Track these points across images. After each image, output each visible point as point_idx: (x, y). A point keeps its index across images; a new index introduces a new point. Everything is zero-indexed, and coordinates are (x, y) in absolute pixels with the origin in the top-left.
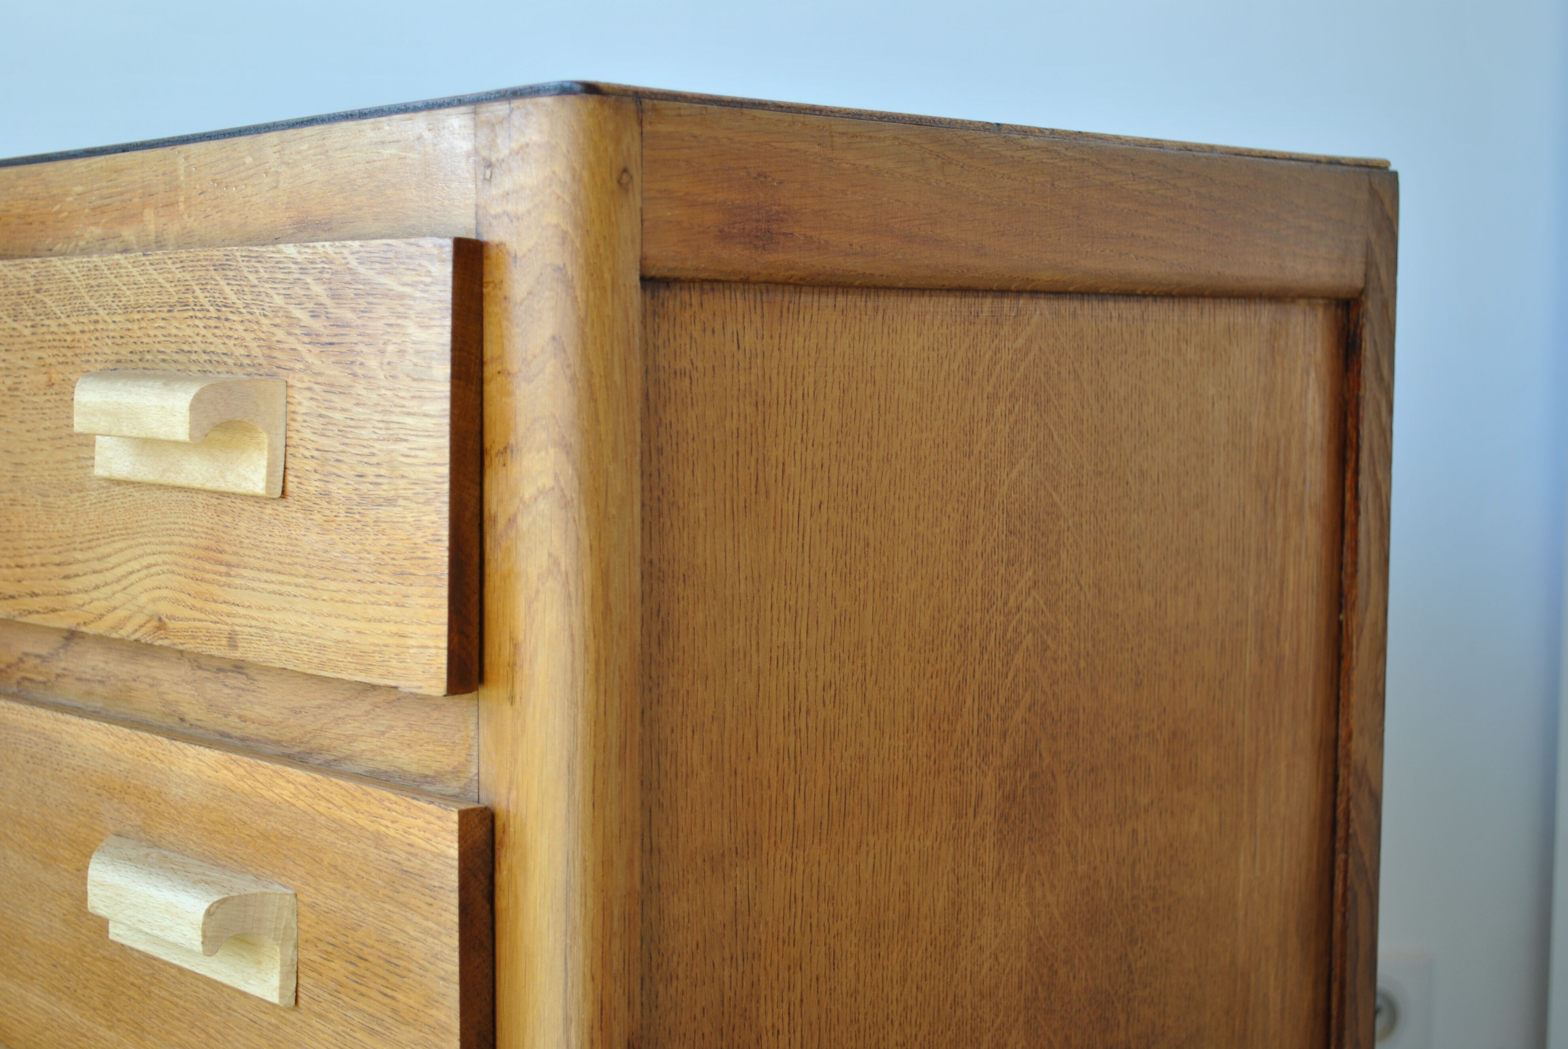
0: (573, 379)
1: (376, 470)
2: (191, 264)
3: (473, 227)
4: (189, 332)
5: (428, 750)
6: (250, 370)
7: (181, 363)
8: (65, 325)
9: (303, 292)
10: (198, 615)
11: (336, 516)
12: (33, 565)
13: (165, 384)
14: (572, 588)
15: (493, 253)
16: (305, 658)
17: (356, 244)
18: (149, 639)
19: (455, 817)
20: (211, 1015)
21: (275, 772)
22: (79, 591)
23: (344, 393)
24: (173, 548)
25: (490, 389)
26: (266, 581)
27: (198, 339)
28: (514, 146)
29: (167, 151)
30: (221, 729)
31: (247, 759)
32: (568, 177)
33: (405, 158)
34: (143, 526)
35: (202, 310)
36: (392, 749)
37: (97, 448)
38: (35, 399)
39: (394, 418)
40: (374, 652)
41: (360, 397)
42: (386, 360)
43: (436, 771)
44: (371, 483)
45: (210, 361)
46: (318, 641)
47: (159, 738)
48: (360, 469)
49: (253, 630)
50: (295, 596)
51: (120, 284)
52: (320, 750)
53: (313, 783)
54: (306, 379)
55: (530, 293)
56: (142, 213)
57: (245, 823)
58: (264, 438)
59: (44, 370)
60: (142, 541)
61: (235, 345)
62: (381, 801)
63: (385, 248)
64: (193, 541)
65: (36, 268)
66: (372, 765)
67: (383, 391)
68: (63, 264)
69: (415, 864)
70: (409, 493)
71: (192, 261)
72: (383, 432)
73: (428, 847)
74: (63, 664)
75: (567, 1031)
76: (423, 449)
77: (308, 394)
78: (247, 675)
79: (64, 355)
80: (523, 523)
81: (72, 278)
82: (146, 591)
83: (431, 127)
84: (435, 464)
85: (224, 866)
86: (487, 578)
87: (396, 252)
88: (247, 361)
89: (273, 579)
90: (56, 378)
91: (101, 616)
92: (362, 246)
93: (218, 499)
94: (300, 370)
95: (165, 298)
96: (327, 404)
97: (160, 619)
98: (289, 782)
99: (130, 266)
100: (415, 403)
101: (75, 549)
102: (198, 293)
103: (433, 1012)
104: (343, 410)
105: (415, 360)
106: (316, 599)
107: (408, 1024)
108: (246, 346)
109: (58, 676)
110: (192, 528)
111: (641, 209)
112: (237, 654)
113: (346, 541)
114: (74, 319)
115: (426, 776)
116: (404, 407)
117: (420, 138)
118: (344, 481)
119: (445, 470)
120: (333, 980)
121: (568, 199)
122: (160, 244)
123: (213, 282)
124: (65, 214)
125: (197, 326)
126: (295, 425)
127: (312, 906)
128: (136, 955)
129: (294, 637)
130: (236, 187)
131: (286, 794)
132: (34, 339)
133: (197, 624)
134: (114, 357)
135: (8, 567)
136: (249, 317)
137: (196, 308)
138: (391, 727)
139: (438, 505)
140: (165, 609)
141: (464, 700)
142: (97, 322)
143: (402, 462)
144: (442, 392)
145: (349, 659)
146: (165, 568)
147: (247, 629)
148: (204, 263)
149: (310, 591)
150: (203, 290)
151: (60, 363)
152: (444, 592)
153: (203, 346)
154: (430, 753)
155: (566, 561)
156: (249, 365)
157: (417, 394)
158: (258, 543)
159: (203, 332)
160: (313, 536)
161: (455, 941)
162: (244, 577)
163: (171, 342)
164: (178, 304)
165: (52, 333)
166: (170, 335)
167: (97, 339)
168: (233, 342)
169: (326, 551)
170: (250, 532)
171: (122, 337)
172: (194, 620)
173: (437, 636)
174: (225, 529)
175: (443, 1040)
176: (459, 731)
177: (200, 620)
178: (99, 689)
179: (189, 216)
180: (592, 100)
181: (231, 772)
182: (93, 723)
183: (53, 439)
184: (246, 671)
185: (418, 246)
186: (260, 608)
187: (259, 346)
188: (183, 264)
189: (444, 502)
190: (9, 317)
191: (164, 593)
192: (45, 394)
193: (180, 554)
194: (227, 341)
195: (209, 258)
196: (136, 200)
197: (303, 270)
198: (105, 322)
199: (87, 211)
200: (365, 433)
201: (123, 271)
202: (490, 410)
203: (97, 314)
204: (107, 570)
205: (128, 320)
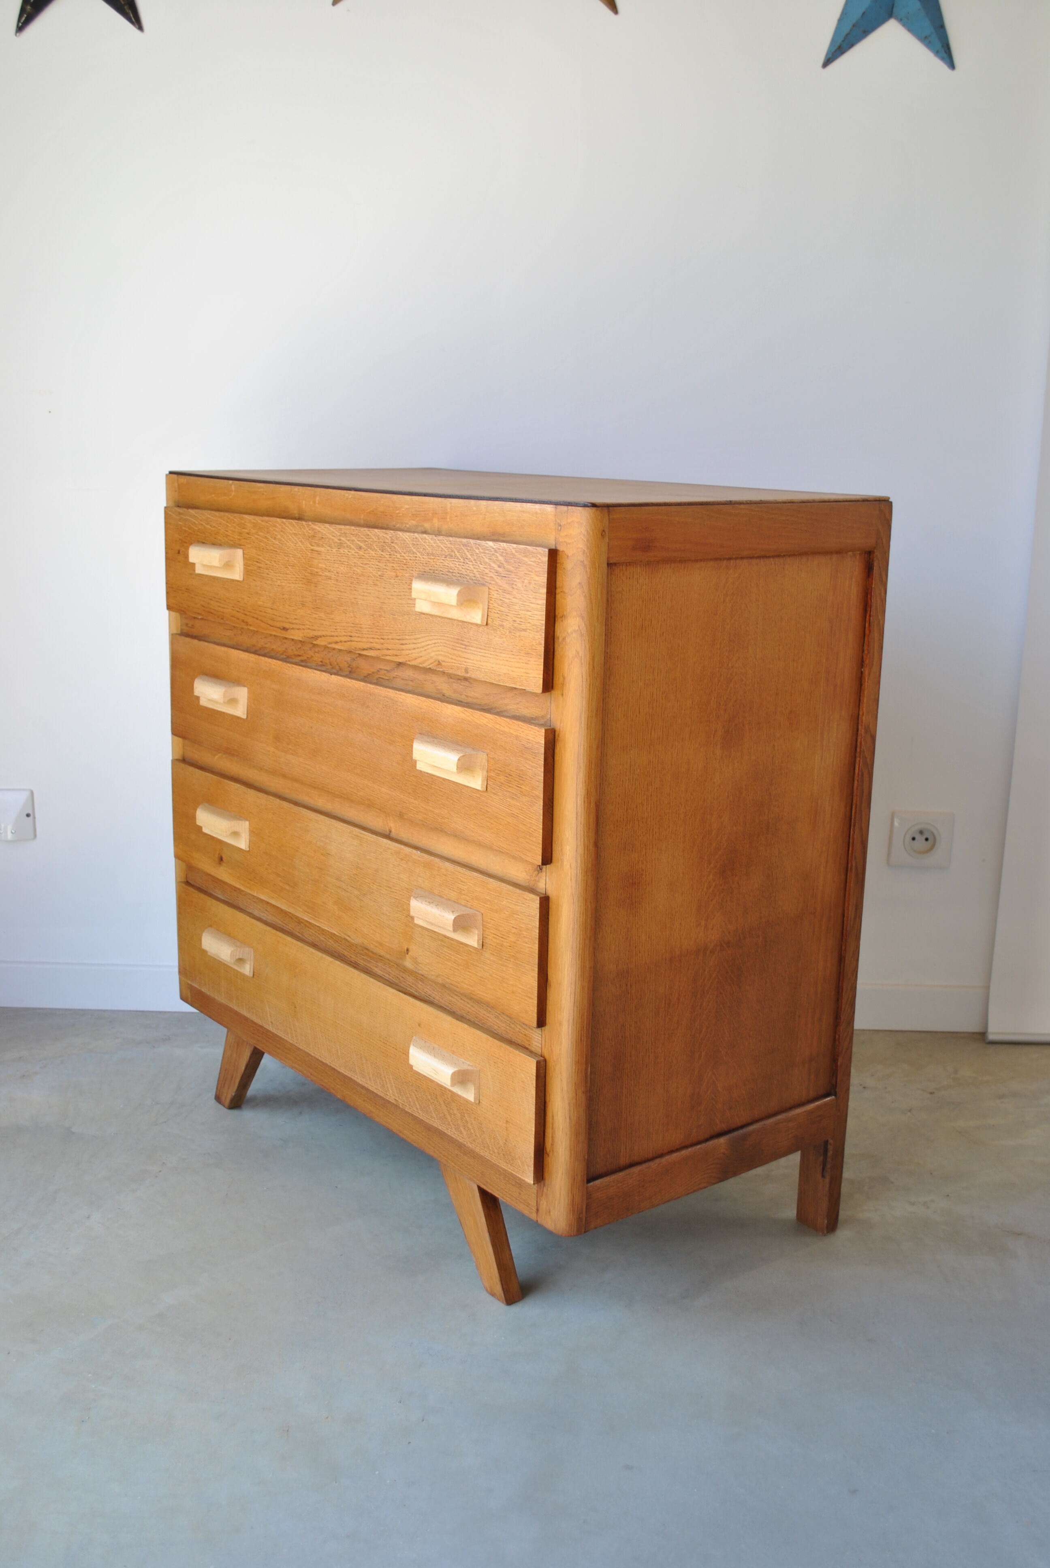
0: (586, 597)
1: (520, 620)
3: (554, 545)
4: (452, 565)
6: (476, 581)
7: (449, 576)
8: (403, 556)
9: (495, 558)
10: (453, 661)
11: (505, 633)
12: (388, 639)
13: (447, 585)
14: (583, 662)
15: (560, 553)
16: (492, 678)
17: (514, 546)
18: (434, 668)
19: (544, 731)
20: (455, 794)
21: (481, 715)
22: (407, 649)
23: (508, 593)
24: (445, 638)
25: (558, 597)
26: (479, 652)
27: (456, 568)
28: (569, 521)
29: (443, 499)
30: (458, 699)
31: (470, 710)
32: (586, 534)
33: (531, 518)
34: (432, 630)
35: (458, 559)
36: (521, 709)
37: (418, 603)
38: (390, 581)
39: (525, 604)
40: (517, 678)
41: (514, 596)
42: (524, 585)
43: (536, 717)
44: (518, 624)
45: (461, 577)
46: (498, 673)
47: (437, 702)
48: (514, 619)
49: (474, 668)
50: (489, 658)
51: (426, 545)
52: (495, 708)
53: (493, 719)
54: (496, 587)
55: (572, 568)
56: (432, 519)
57: (469, 731)
58: (481, 606)
59: (394, 571)
60: (432, 634)
61: (470, 573)
62: (518, 725)
63: (524, 548)
64: (452, 636)
65: (391, 534)
66: (514, 714)
67: (523, 595)
68: (403, 535)
69: (530, 745)
70: (531, 628)
71: (454, 542)
72: (522, 608)
73: (534, 740)
74: (396, 674)
75: (577, 798)
76: (536, 615)
77: (496, 592)
78: (469, 682)
79: (403, 567)
80: (568, 640)
81: (406, 540)
82: (433, 652)
83: (541, 509)
84: (539, 620)
85: (461, 745)
86: (555, 656)
87: (527, 550)
88: (475, 578)
89: (482, 651)
90: (399, 574)
91: (416, 659)
92: (516, 546)
93: (461, 623)
94: (494, 584)
95: (443, 553)
96: (503, 596)
97: (439, 662)
98: (486, 718)
99: (430, 540)
101: (406, 635)
102: (456, 553)
103: (534, 792)
104: (509, 599)
106: (497, 659)
107: (526, 796)
108: (474, 574)
109: (394, 678)
110: (451, 632)
111: (608, 543)
112: (468, 675)
113: (509, 642)
114: (407, 555)
115: (533, 718)
116: (529, 600)
117: (537, 513)
118: (508, 622)
119: (544, 622)
120: (500, 782)
121: (585, 540)
122: (440, 533)
123: (462, 550)
125: (456, 564)
126: (491, 602)
127: (493, 759)
128: (426, 774)
129: (490, 671)
130: (470, 517)
131: (485, 722)
132: (390, 559)
133: (453, 664)
134: (423, 570)
135: (378, 639)
136: (475, 564)
137: (455, 558)
138: (521, 702)
139: (541, 633)
140: (440, 658)
141: (547, 694)
142: (416, 557)
143: (529, 618)
145: (507, 679)
146: (441, 644)
147: (472, 667)
148: (459, 543)
149: (496, 656)
150: (458, 552)
151: (401, 569)
152: (542, 661)
153: (458, 571)
154: (534, 711)
155: (581, 653)
157: (535, 597)
158: (477, 639)
159: (458, 566)
160: (497, 639)
161: (542, 770)
162: (471, 650)
163: (448, 571)
164: (448, 555)
165: (398, 558)
166: (445, 566)
167: (416, 563)
169: (501, 644)
170: (474, 635)
171: (426, 564)
172: (452, 663)
173: (539, 674)
174: (464, 634)
175: (537, 800)
176: (544, 703)
177: (455, 663)
178: (411, 683)
179: (451, 525)
180: (594, 509)
181: (464, 714)
182: (411, 695)
183: (397, 595)
184: (469, 680)
185: (536, 549)
186: (477, 661)
187: (478, 574)
188: (451, 542)
190: (380, 550)
191: (441, 653)
193: (447, 640)
194: (466, 571)
195: (461, 541)
196: (431, 515)
197: (496, 551)
198: (419, 557)
199: (410, 515)
200: (516, 607)
201: (427, 541)
202: (558, 603)
203: (416, 554)
204: (418, 643)
205: (429, 558)
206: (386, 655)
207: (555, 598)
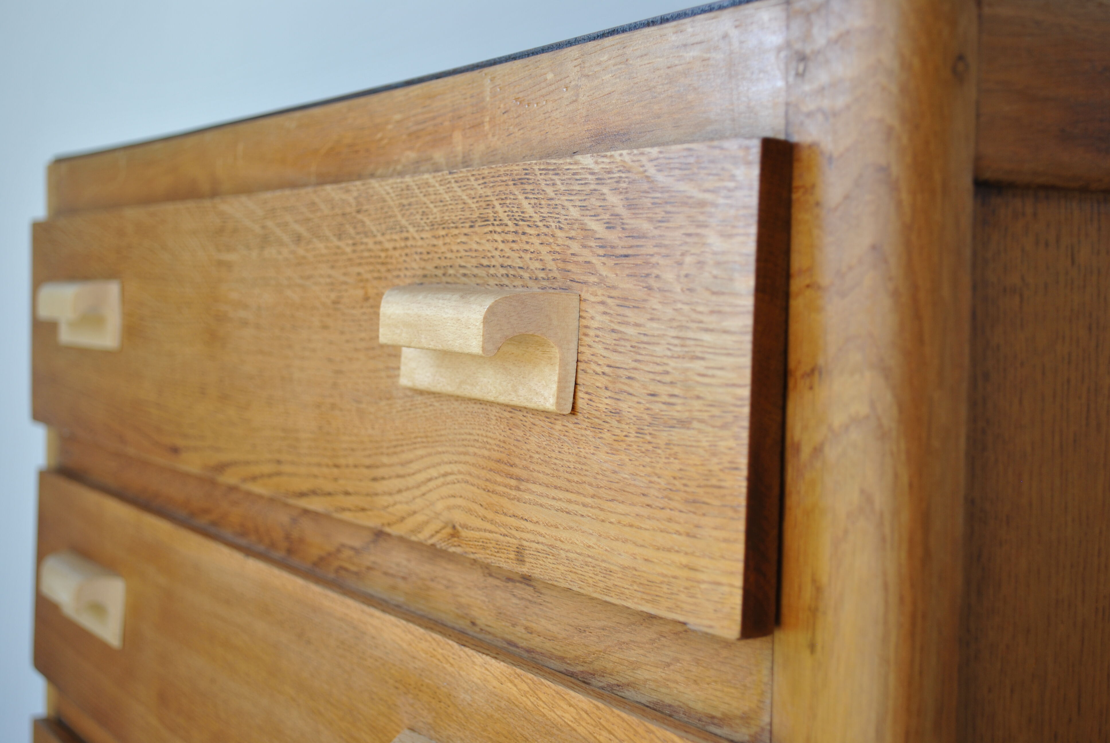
0: (895, 294)
1: (670, 390)
2: (492, 179)
3: (782, 127)
4: (488, 246)
5: (716, 690)
6: (545, 283)
7: (481, 278)
8: (380, 243)
9: (599, 203)
10: (488, 526)
11: (626, 436)
12: (347, 466)
13: (462, 297)
14: (887, 531)
15: (804, 155)
16: (591, 581)
17: (654, 151)
18: (443, 545)
21: (557, 693)
22: (385, 493)
23: (638, 307)
24: (467, 458)
25: (797, 304)
26: (554, 498)
27: (497, 253)
28: (832, 34)
29: (475, 74)
30: (509, 637)
31: (531, 676)
33: (709, 59)
34: (441, 435)
35: (501, 225)
36: (677, 683)
37: (403, 359)
38: (353, 312)
39: (690, 334)
40: (662, 583)
41: (655, 312)
42: (683, 273)
43: (724, 714)
44: (664, 403)
45: (507, 275)
46: (603, 565)
48: (653, 388)
49: (540, 547)
50: (582, 516)
51: (428, 202)
52: (603, 673)
53: (595, 710)
54: (600, 292)
55: (847, 197)
56: (451, 136)
58: (556, 352)
59: (361, 284)
60: (440, 449)
61: (531, 259)
63: (685, 153)
64: (486, 453)
65: (358, 190)
66: (655, 697)
67: (679, 306)
68: (381, 186)
70: (705, 416)
71: (493, 177)
72: (678, 349)
74: (372, 558)
76: (721, 369)
77: (601, 308)
78: (534, 588)
79: (379, 271)
80: (832, 453)
81: (387, 198)
82: (442, 498)
83: (737, 23)
84: (734, 385)
86: (787, 512)
87: (698, 157)
88: (541, 275)
89: (561, 497)
90: (371, 292)
91: (402, 519)
92: (661, 152)
93: (510, 412)
94: (594, 284)
95: (467, 214)
96: (620, 319)
97: (454, 527)
98: (570, 705)
99: (437, 185)
100: (713, 318)
101: (382, 454)
102: (498, 208)
104: (637, 325)
105: (715, 272)
106: (603, 521)
108: (541, 260)
109: (369, 568)
110: (485, 440)
111: (977, 103)
112: (524, 570)
113: (637, 463)
114: (388, 237)
115: (713, 717)
116: (701, 322)
117: (725, 36)
118: (636, 399)
119: (746, 392)
122: (466, 163)
123: (512, 197)
124: (385, 141)
125: (496, 241)
126: (587, 340)
129: (581, 558)
130: (537, 104)
132: (354, 256)
133: (488, 535)
134: (420, 272)
135: (328, 466)
136: (545, 230)
137: (496, 223)
138: (678, 660)
139: (736, 429)
140: (459, 517)
141: (757, 644)
142: (407, 239)
143: (698, 382)
144: (744, 306)
145: (635, 587)
146: (460, 477)
147: (535, 545)
148: (504, 178)
149: (597, 512)
150: (502, 205)
151: (376, 278)
152: (741, 526)
153: (501, 260)
154: (718, 693)
156: (543, 279)
157: (717, 308)
158: (548, 459)
159: (501, 246)
160: (602, 456)
162: (532, 492)
163: (472, 257)
164: (479, 220)
165: (370, 250)
166: (471, 250)
167: (407, 255)
168: (529, 255)
169: (614, 472)
170: (539, 447)
171: (428, 253)
172: (485, 530)
173: (732, 573)
174: (516, 443)
176: (751, 674)
177: (491, 532)
178: (402, 584)
179: (493, 136)
181: (515, 686)
182: (393, 619)
184: (534, 584)
185: (722, 148)
186: (547, 525)
187: (553, 260)
188: (485, 180)
189: (742, 427)
190: (335, 235)
191: (459, 501)
192: (362, 307)
193: (473, 465)
194: (523, 254)
195: (509, 173)
196: (447, 124)
197: (600, 181)
198: (414, 238)
199: (404, 137)
200: (659, 350)
201: (431, 190)
202: (795, 328)
203: (408, 231)
204: (409, 475)
205: (434, 237)
206: (343, 509)
207: (786, 309)
